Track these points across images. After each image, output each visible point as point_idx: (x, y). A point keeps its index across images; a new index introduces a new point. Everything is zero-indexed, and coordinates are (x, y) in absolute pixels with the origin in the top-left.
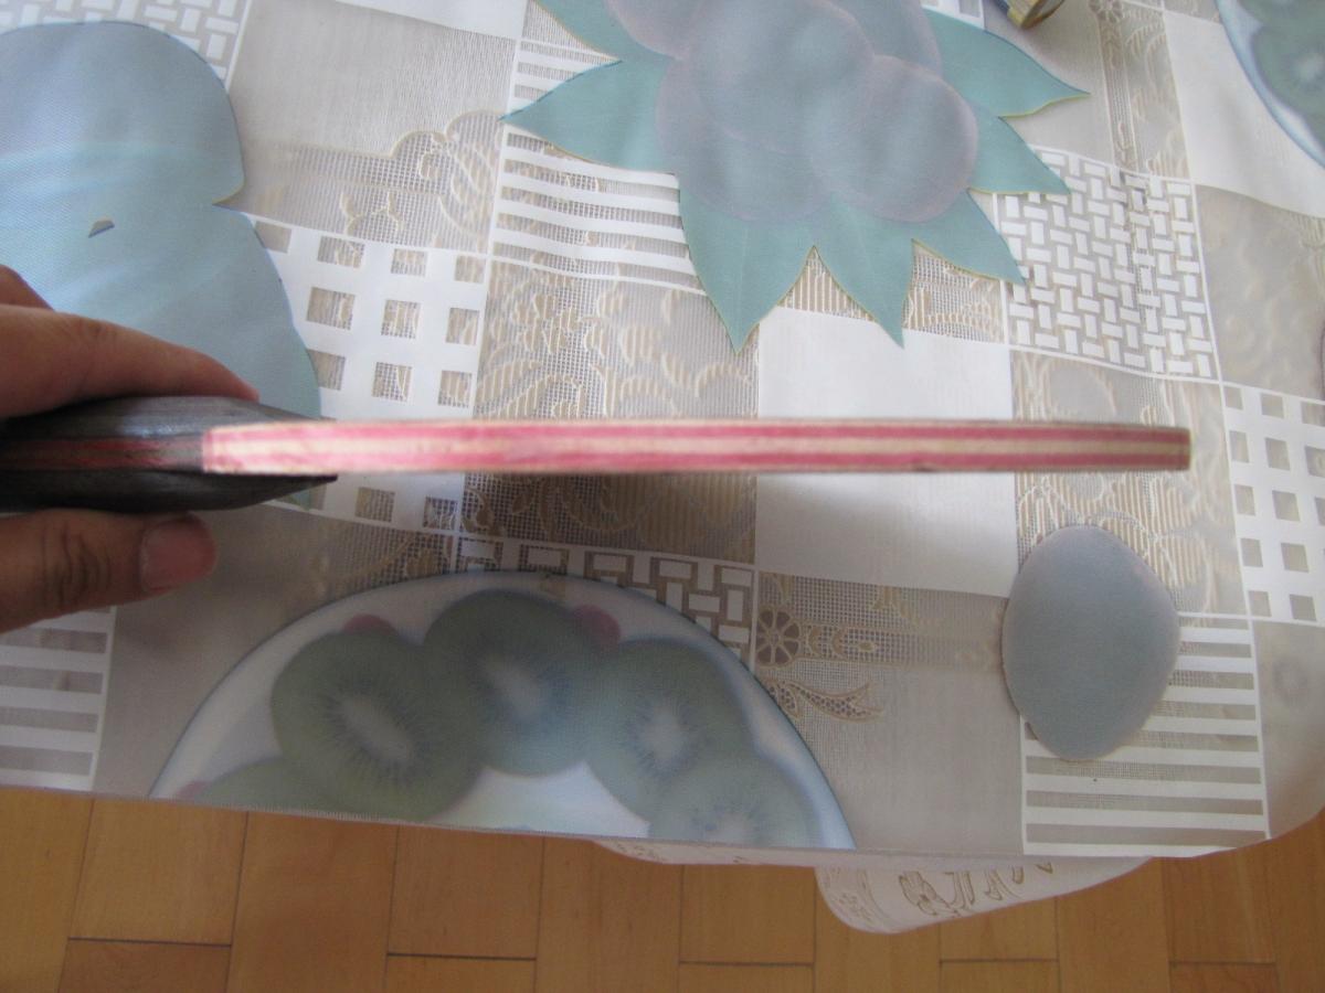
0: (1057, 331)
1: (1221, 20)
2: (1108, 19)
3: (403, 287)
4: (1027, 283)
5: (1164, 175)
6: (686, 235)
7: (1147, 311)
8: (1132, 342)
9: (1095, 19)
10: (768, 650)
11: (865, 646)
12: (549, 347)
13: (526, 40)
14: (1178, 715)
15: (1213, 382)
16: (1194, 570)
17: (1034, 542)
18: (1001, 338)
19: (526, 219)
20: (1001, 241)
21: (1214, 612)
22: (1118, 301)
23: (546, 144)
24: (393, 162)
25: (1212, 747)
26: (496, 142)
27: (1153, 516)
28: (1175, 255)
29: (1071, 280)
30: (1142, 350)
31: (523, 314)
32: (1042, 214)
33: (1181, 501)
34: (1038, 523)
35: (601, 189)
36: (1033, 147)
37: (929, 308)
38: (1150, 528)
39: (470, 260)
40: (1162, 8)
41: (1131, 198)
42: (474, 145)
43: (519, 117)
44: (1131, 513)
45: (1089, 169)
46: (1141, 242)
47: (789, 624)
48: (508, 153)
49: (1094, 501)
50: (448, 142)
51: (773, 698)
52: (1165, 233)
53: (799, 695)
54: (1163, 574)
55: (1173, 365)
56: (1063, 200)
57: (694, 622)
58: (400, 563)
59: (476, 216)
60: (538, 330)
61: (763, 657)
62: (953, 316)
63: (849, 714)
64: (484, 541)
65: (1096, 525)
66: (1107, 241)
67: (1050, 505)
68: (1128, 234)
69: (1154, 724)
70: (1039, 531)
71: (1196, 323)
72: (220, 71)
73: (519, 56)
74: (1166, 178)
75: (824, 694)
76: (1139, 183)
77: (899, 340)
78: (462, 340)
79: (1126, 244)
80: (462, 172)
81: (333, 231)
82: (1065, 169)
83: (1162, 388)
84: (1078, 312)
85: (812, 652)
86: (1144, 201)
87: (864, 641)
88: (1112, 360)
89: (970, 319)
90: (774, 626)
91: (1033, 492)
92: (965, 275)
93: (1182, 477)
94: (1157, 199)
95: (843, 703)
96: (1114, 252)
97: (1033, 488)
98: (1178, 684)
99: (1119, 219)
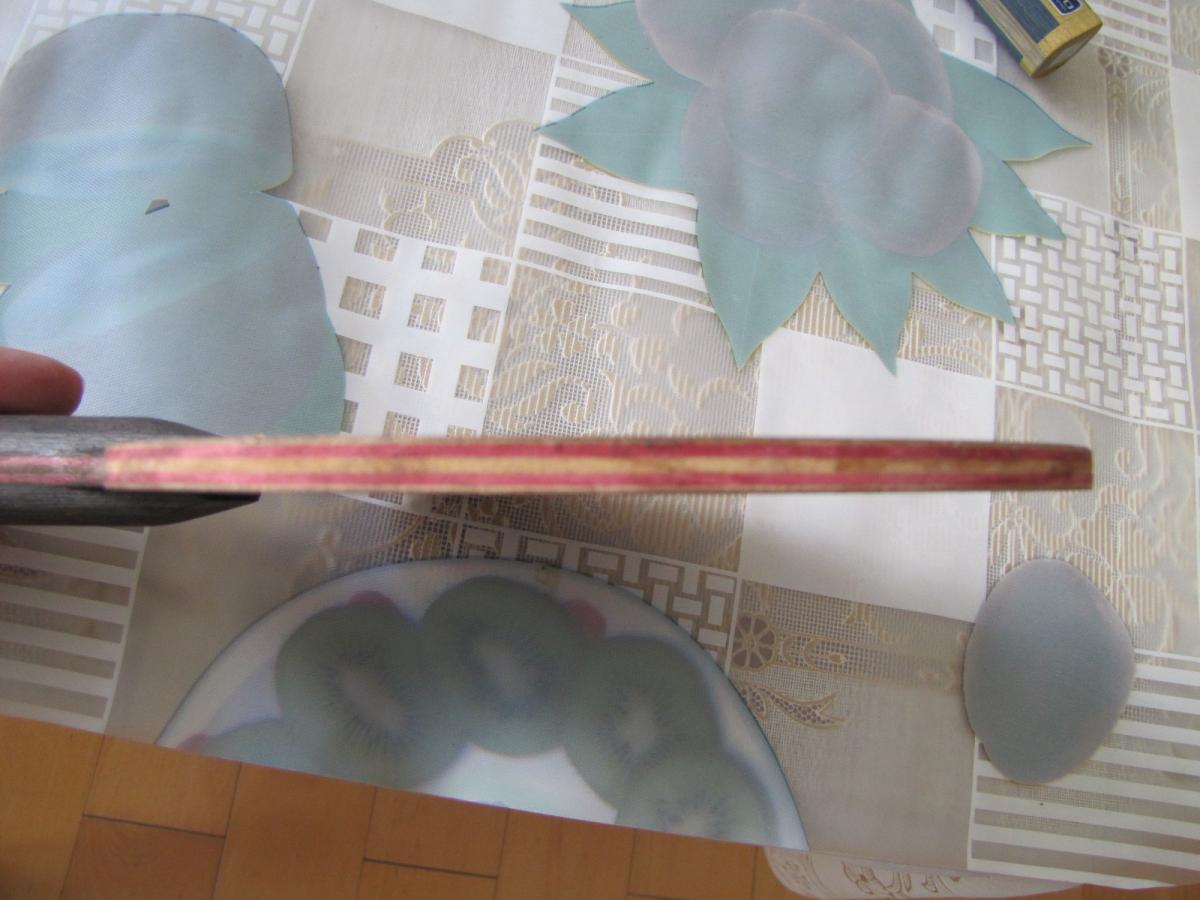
0: (1042, 371)
2: (1115, 73)
3: (431, 283)
4: (1017, 322)
5: (1156, 226)
6: (701, 255)
7: (1130, 357)
8: (1113, 386)
9: (1104, 73)
10: (743, 654)
11: (836, 658)
12: (564, 349)
13: (566, 56)
14: (1126, 749)
15: (1188, 430)
16: (1153, 609)
17: (1002, 571)
18: (989, 373)
19: (552, 227)
20: (996, 281)
21: (1170, 651)
22: (1102, 346)
23: (577, 156)
24: (432, 163)
25: (1159, 784)
26: (529, 151)
27: (1118, 554)
28: (1161, 305)
29: (1058, 323)
30: (1121, 394)
31: (541, 317)
32: (1037, 257)
33: (1146, 542)
34: (1008, 554)
35: (624, 204)
36: (1033, 192)
37: (922, 340)
38: (1115, 566)
39: (497, 262)
40: (1169, 65)
41: (1123, 247)
42: (509, 153)
43: (553, 129)
44: (1097, 550)
45: (1086, 217)
46: (1129, 289)
47: (765, 631)
48: (539, 162)
49: (1063, 536)
50: (485, 147)
51: (743, 700)
52: (1153, 283)
53: (769, 699)
54: (1123, 611)
55: (1150, 411)
56: (1058, 245)
57: (677, 624)
58: (406, 544)
59: (505, 220)
60: (555, 333)
61: (739, 661)
62: (945, 350)
63: (814, 721)
64: (487, 530)
65: (1064, 560)
66: (1096, 287)
67: (1021, 538)
68: (1117, 282)
69: (1103, 754)
70: (1008, 561)
71: (1175, 371)
72: (279, 66)
73: (558, 70)
74: (1160, 231)
75: (792, 701)
76: (1132, 233)
77: (891, 367)
78: (482, 338)
79: (1115, 291)
80: (496, 176)
81: (370, 224)
82: (1062, 216)
83: (1138, 433)
84: (1063, 354)
85: (784, 659)
86: (1135, 251)
87: (834, 653)
88: (1092, 402)
89: (961, 353)
90: (751, 631)
91: (1006, 522)
92: (960, 311)
93: (1149, 518)
94: (1148, 249)
95: (810, 710)
96: (1103, 297)
97: (1007, 520)
98: (1130, 718)
99: (1110, 266)
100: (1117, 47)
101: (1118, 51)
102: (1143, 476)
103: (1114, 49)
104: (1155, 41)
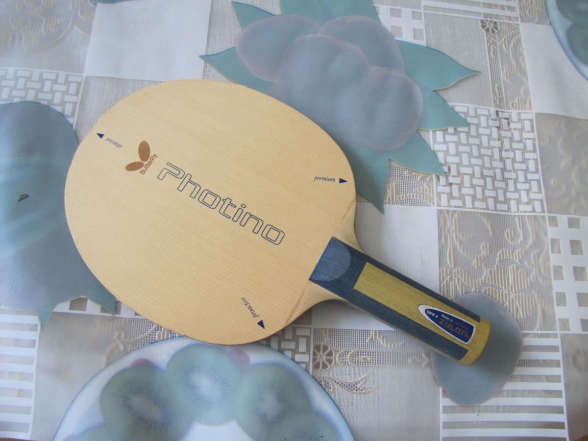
0: (462, 197)
1: (551, 24)
2: (490, 32)
4: (447, 175)
5: (519, 109)
7: (509, 181)
8: (501, 198)
9: (485, 33)
10: (319, 363)
11: (365, 359)
14: (521, 382)
15: (543, 214)
16: (531, 309)
18: (433, 203)
20: (434, 153)
21: (541, 330)
22: (494, 178)
25: (539, 396)
27: (510, 284)
29: (469, 170)
30: (506, 201)
32: (455, 138)
33: (525, 276)
34: (451, 293)
36: (450, 104)
37: (397, 193)
38: (509, 291)
40: (519, 22)
41: (501, 122)
44: (498, 283)
45: (479, 112)
46: (507, 145)
47: (328, 350)
49: (480, 280)
51: (321, 385)
52: (519, 140)
53: (333, 383)
54: (515, 313)
55: (522, 208)
56: (466, 129)
57: (283, 354)
58: (154, 334)
61: (316, 366)
62: (410, 196)
63: (357, 390)
65: (481, 292)
66: (489, 147)
67: (457, 284)
68: (500, 142)
69: (509, 386)
71: (534, 185)
72: (71, 120)
74: (521, 111)
75: (345, 382)
76: (506, 115)
77: (382, 209)
82: (467, 114)
84: (473, 186)
85: (339, 363)
86: (509, 124)
87: (364, 356)
88: (490, 208)
89: (418, 195)
90: (321, 352)
91: (448, 278)
92: (416, 174)
93: (526, 263)
94: (515, 122)
95: (354, 385)
96: (493, 153)
97: (449, 276)
98: (522, 366)
99: (495, 135)
100: (491, 18)
101: (491, 20)
102: (521, 242)
103: (489, 19)
104: (511, 11)
